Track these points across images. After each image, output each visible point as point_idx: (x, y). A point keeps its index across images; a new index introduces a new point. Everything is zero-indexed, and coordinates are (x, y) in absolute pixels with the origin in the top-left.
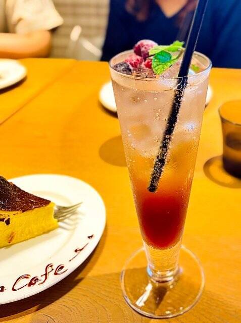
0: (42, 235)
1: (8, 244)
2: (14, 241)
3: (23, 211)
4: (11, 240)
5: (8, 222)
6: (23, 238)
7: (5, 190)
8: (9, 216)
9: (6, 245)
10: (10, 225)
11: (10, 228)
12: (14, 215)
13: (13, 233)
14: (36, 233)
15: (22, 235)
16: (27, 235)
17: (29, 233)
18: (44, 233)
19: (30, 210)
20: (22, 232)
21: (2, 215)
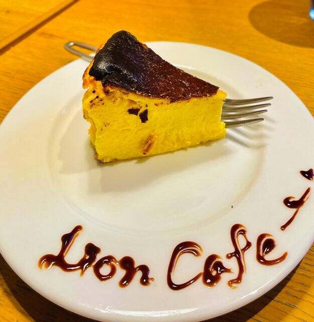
0: (199, 148)
1: (142, 155)
2: (152, 151)
3: (172, 101)
4: (147, 150)
5: (144, 117)
6: (166, 149)
7: (136, 56)
8: (147, 106)
9: (138, 156)
10: (148, 122)
11: (147, 127)
12: (156, 105)
13: (150, 137)
14: (189, 143)
15: (166, 142)
16: (174, 144)
17: (178, 140)
18: (202, 144)
19: (184, 99)
20: (166, 137)
21: (135, 103)
